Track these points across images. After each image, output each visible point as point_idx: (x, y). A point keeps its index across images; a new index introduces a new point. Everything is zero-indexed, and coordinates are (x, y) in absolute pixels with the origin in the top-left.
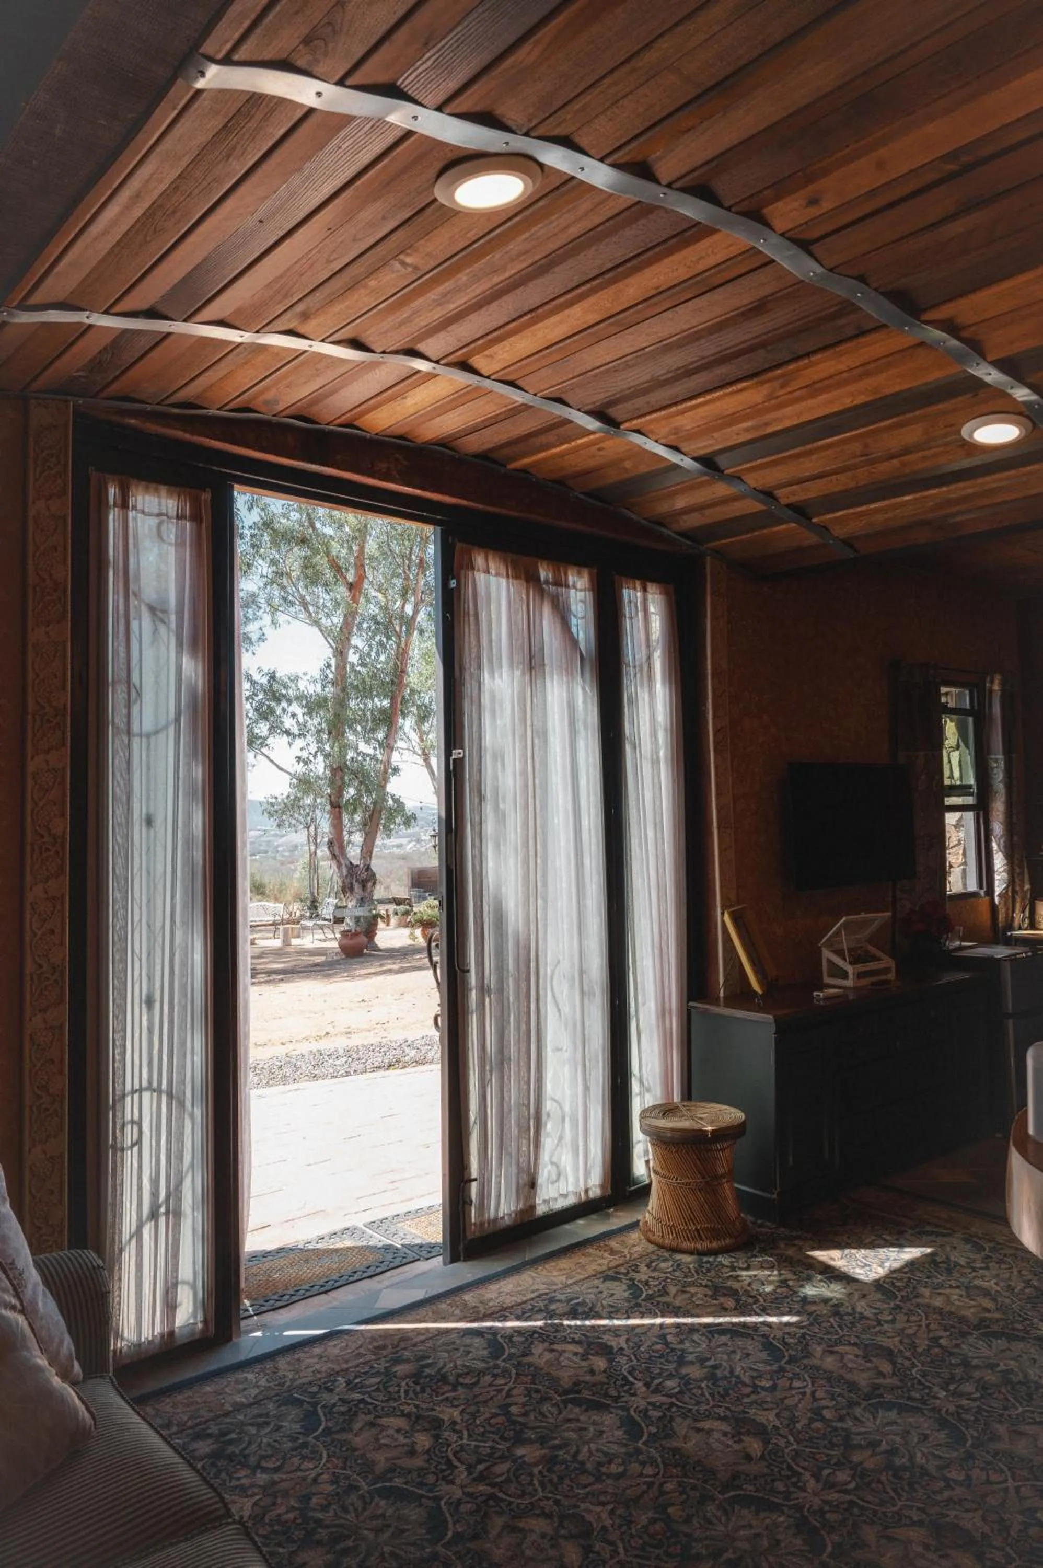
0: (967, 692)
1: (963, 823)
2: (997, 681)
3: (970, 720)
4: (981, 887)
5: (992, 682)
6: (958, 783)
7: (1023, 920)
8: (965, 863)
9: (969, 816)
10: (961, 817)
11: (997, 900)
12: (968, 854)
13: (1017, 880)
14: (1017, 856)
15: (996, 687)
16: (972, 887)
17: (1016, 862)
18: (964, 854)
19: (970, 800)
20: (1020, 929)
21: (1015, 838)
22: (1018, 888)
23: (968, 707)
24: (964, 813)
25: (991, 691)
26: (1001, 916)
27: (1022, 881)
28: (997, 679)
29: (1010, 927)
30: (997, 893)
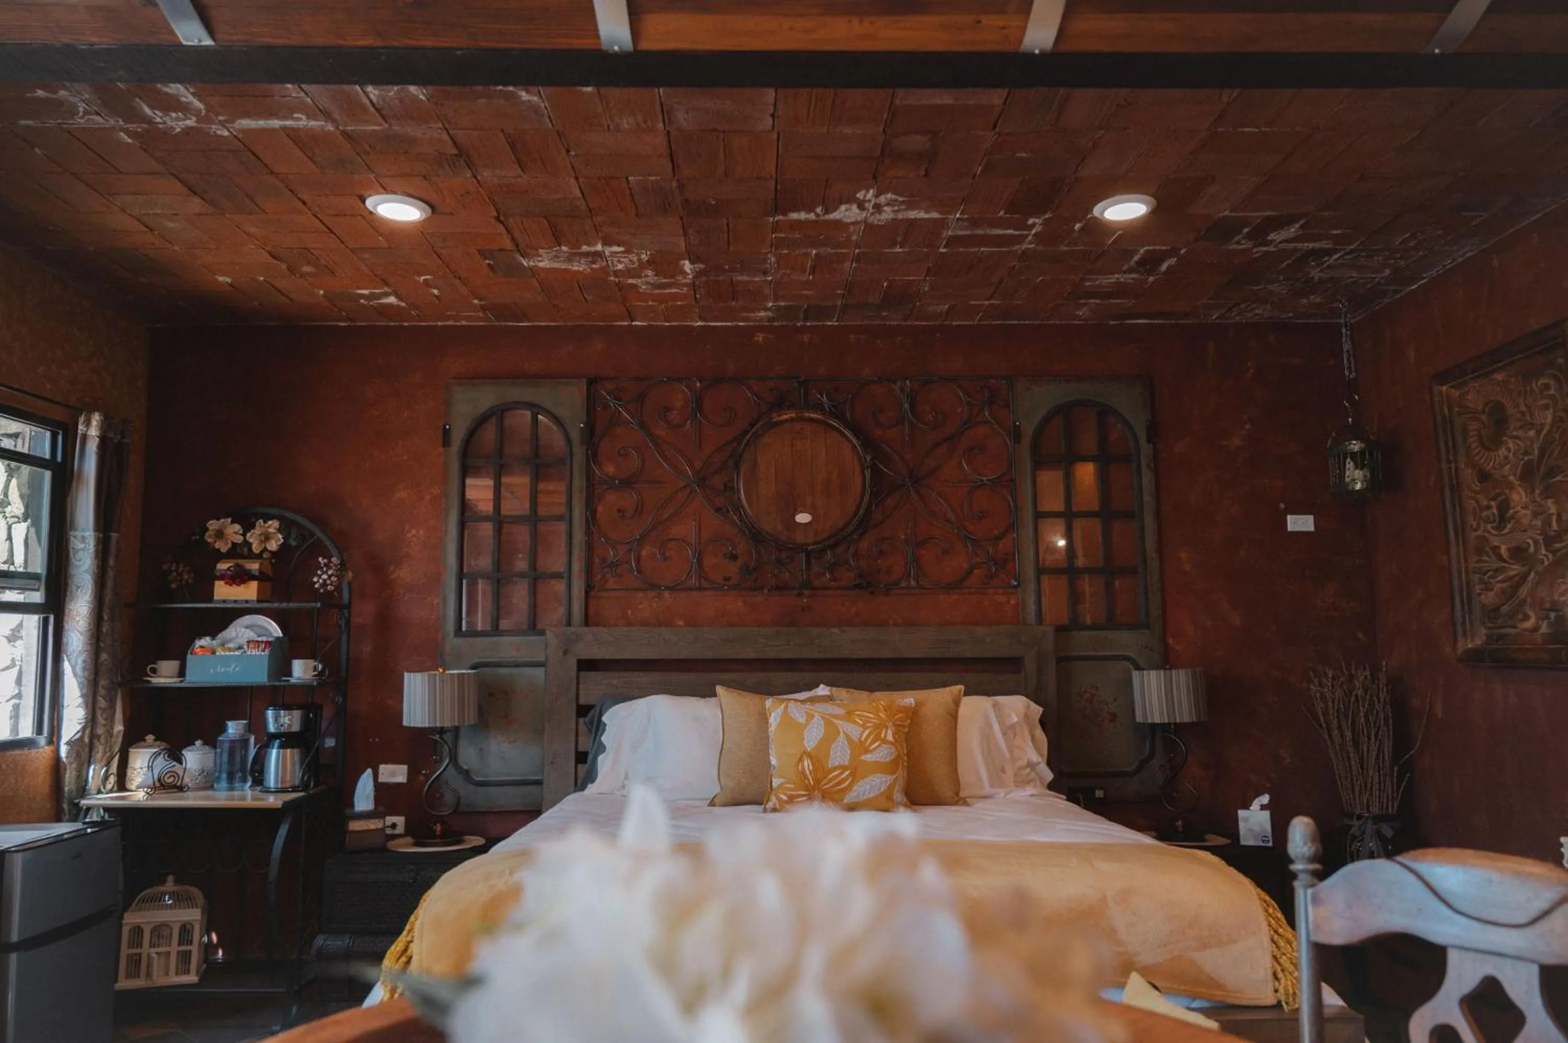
0: (48, 434)
1: (23, 633)
2: (94, 423)
3: (48, 475)
4: (39, 730)
5: (88, 424)
6: (21, 570)
7: (106, 778)
8: (19, 696)
9: (32, 622)
10: (20, 625)
11: (64, 750)
12: (24, 681)
13: (101, 720)
14: (103, 682)
15: (94, 432)
16: (26, 730)
17: (102, 691)
18: (19, 681)
19: (37, 597)
20: (99, 792)
21: (104, 656)
22: (100, 731)
23: (47, 456)
24: (25, 616)
25: (85, 437)
26: (69, 778)
27: (111, 720)
28: (96, 419)
29: (82, 791)
30: (65, 739)
